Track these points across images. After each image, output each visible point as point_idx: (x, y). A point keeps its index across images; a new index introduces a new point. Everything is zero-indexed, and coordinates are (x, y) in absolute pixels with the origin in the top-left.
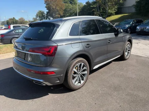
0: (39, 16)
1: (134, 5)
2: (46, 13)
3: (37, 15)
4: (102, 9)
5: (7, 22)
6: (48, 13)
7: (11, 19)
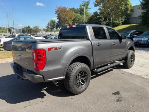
0: (51, 25)
1: (140, 16)
2: (57, 22)
3: (49, 23)
4: (109, 19)
5: (22, 30)
6: (59, 22)
7: (26, 28)
